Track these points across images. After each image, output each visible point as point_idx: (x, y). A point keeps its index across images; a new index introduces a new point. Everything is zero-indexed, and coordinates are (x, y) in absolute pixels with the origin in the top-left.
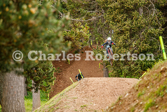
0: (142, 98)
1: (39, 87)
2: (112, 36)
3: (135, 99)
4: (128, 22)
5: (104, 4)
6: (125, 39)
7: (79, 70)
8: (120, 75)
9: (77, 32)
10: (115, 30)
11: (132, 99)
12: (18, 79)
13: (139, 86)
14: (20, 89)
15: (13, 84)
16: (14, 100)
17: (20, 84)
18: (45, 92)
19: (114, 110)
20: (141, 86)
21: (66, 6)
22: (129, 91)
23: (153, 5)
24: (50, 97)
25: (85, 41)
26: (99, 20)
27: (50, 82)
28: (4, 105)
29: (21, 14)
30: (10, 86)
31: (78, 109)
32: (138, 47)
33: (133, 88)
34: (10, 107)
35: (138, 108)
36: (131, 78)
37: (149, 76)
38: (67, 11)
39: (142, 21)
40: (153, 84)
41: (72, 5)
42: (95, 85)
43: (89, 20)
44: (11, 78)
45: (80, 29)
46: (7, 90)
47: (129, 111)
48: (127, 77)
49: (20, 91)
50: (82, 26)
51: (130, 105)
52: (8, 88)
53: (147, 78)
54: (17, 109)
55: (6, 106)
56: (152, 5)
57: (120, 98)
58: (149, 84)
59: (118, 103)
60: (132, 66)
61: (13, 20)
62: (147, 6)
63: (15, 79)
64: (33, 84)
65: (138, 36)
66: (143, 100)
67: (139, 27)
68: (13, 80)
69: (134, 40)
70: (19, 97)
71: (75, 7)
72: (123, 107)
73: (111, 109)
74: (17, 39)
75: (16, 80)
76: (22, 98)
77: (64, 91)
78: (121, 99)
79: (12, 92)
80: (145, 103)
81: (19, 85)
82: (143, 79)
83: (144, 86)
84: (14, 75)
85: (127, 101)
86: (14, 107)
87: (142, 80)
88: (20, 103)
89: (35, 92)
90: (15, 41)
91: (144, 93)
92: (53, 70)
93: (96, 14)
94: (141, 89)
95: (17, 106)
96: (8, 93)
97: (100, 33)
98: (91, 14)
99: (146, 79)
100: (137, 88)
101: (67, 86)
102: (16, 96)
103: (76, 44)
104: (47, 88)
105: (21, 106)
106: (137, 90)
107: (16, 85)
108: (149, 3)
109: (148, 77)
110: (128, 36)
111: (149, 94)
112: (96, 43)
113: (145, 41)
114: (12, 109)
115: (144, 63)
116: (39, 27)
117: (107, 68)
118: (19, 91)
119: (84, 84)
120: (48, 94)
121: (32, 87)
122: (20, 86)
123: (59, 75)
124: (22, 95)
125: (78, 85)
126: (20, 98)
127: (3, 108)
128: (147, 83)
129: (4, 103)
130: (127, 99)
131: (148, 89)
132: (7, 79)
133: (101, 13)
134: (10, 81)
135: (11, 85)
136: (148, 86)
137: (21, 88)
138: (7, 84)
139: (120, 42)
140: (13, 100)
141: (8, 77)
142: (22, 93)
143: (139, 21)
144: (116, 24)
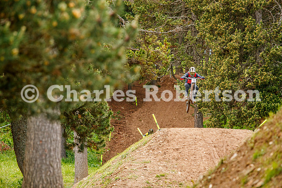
0: (261, 162)
1: (86, 144)
2: (210, 59)
3: (248, 163)
4: (237, 35)
5: (196, 5)
6: (232, 65)
7: (153, 115)
8: (222, 124)
9: (150, 52)
10: (214, 48)
11: (243, 163)
12: (50, 129)
13: (256, 141)
14: (55, 145)
15: (42, 137)
16: (44, 164)
17: (54, 137)
18: (96, 152)
19: (212, 181)
20: (258, 141)
21: (132, 9)
22: (238, 150)
23: (280, 7)
24: (105, 161)
25: (164, 66)
26: (187, 31)
27: (103, 134)
28: (27, 172)
29: (56, 18)
30: (37, 140)
31: (152, 180)
32: (254, 78)
33: (245, 144)
34: (38, 176)
35: (254, 178)
36: (241, 130)
37: (272, 124)
38: (134, 16)
39: (261, 34)
40: (279, 137)
41: (142, 7)
42: (180, 140)
43: (170, 31)
44: (39, 126)
45: (155, 47)
46: (32, 146)
47: (238, 182)
48: (234, 127)
49: (54, 149)
50: (158, 42)
51: (239, 173)
52: (34, 143)
53: (269, 128)
54: (48, 179)
55: (30, 173)
56: (278, 6)
57: (222, 161)
58: (273, 137)
59: (219, 170)
60: (243, 109)
61: (44, 29)
62: (268, 8)
63: (45, 129)
64: (76, 138)
65: (254, 59)
66: (262, 164)
67: (255, 44)
68: (43, 130)
69: (248, 66)
70: (51, 159)
71: (148, 10)
72: (228, 176)
73: (207, 180)
74: (49, 60)
75: (47, 130)
76: (58, 161)
77: (128, 150)
78: (225, 164)
79: (40, 150)
80: (266, 169)
81: (52, 139)
82: (262, 129)
83: (264, 141)
84: (44, 121)
85: (234, 165)
86: (44, 175)
87: (260, 131)
88: (54, 169)
89: (79, 151)
90: (47, 63)
91: (263, 153)
92: (109, 115)
93: (183, 21)
94: (259, 146)
95: (48, 174)
96: (34, 151)
97: (189, 53)
98: (173, 22)
99: (268, 130)
100: (252, 145)
101: (133, 142)
102: (48, 156)
103: (148, 72)
104: (99, 146)
105: (56, 173)
106: (252, 149)
107: (47, 139)
108: (272, 4)
109: (271, 127)
110: (236, 59)
111: (272, 154)
112: (182, 71)
113: (265, 67)
114: (41, 178)
115: (263, 105)
116: (86, 41)
117: (200, 113)
118: (52, 148)
119: (161, 138)
120: (100, 156)
121: (73, 143)
122: (54, 140)
123: (120, 123)
124: (58, 154)
125: (152, 141)
126: (54, 160)
127: (26, 176)
128: (269, 136)
129: (27, 169)
130: (235, 162)
131: (271, 146)
132: (32, 128)
133: (191, 21)
134: (38, 131)
135: (39, 138)
136: (271, 141)
137: (56, 143)
138: (33, 136)
139: (222, 68)
140: (42, 163)
141: (34, 125)
142: (58, 152)
143: (255, 34)
144: (216, 39)
